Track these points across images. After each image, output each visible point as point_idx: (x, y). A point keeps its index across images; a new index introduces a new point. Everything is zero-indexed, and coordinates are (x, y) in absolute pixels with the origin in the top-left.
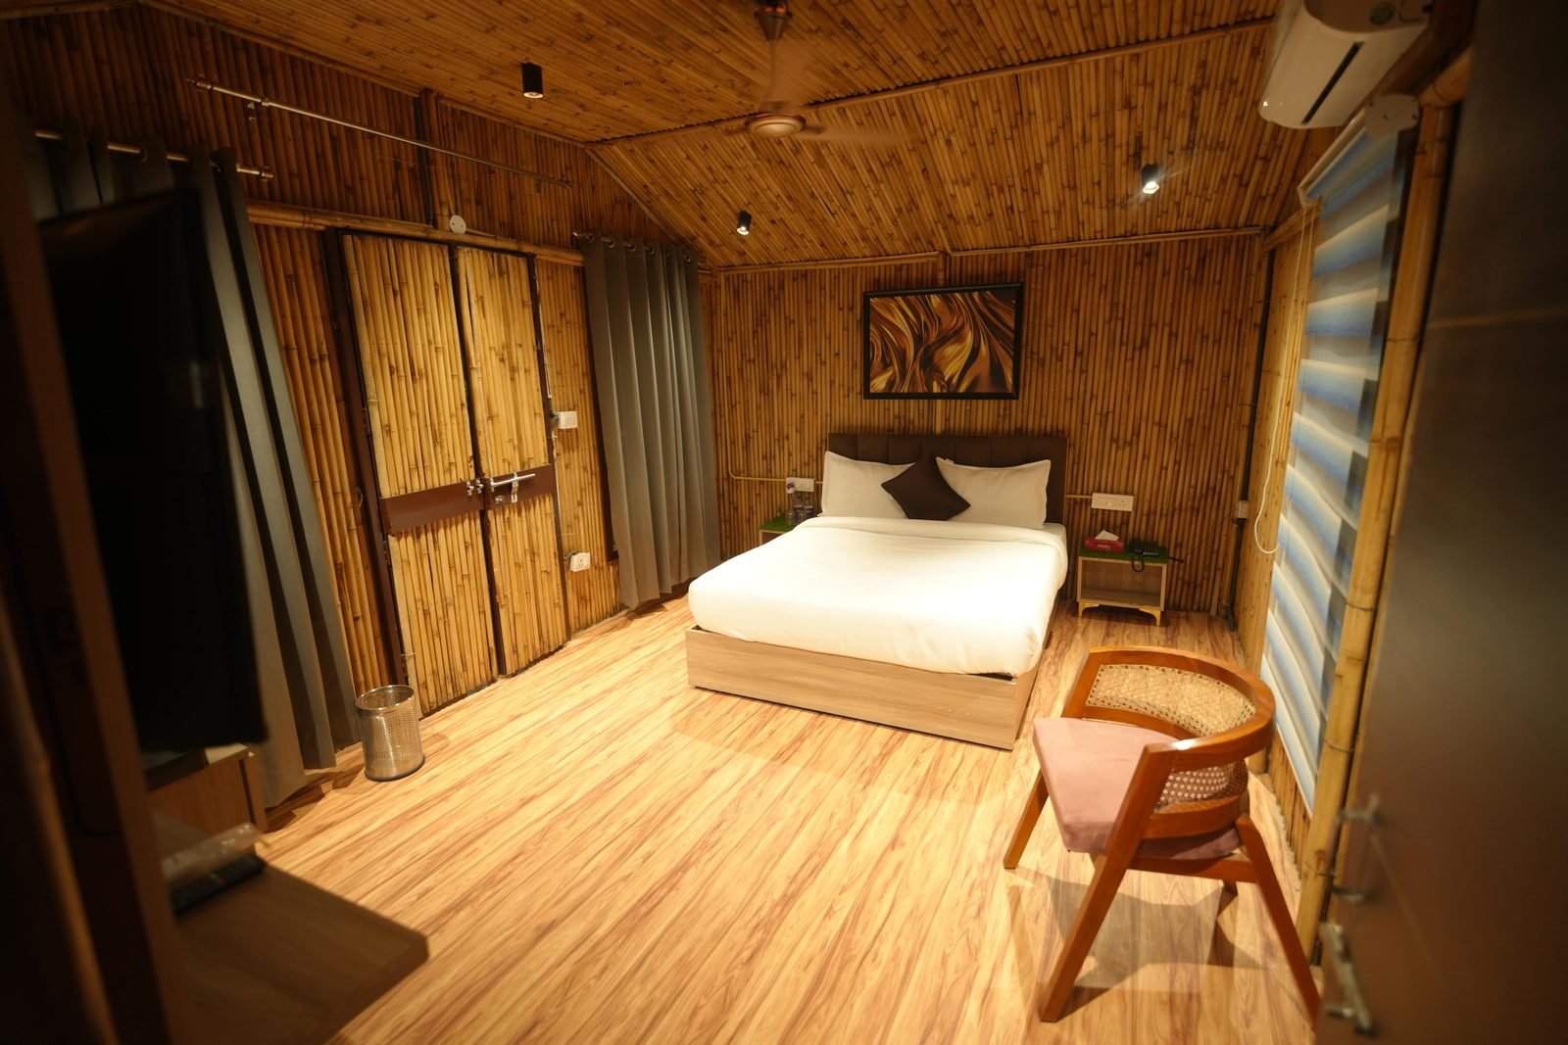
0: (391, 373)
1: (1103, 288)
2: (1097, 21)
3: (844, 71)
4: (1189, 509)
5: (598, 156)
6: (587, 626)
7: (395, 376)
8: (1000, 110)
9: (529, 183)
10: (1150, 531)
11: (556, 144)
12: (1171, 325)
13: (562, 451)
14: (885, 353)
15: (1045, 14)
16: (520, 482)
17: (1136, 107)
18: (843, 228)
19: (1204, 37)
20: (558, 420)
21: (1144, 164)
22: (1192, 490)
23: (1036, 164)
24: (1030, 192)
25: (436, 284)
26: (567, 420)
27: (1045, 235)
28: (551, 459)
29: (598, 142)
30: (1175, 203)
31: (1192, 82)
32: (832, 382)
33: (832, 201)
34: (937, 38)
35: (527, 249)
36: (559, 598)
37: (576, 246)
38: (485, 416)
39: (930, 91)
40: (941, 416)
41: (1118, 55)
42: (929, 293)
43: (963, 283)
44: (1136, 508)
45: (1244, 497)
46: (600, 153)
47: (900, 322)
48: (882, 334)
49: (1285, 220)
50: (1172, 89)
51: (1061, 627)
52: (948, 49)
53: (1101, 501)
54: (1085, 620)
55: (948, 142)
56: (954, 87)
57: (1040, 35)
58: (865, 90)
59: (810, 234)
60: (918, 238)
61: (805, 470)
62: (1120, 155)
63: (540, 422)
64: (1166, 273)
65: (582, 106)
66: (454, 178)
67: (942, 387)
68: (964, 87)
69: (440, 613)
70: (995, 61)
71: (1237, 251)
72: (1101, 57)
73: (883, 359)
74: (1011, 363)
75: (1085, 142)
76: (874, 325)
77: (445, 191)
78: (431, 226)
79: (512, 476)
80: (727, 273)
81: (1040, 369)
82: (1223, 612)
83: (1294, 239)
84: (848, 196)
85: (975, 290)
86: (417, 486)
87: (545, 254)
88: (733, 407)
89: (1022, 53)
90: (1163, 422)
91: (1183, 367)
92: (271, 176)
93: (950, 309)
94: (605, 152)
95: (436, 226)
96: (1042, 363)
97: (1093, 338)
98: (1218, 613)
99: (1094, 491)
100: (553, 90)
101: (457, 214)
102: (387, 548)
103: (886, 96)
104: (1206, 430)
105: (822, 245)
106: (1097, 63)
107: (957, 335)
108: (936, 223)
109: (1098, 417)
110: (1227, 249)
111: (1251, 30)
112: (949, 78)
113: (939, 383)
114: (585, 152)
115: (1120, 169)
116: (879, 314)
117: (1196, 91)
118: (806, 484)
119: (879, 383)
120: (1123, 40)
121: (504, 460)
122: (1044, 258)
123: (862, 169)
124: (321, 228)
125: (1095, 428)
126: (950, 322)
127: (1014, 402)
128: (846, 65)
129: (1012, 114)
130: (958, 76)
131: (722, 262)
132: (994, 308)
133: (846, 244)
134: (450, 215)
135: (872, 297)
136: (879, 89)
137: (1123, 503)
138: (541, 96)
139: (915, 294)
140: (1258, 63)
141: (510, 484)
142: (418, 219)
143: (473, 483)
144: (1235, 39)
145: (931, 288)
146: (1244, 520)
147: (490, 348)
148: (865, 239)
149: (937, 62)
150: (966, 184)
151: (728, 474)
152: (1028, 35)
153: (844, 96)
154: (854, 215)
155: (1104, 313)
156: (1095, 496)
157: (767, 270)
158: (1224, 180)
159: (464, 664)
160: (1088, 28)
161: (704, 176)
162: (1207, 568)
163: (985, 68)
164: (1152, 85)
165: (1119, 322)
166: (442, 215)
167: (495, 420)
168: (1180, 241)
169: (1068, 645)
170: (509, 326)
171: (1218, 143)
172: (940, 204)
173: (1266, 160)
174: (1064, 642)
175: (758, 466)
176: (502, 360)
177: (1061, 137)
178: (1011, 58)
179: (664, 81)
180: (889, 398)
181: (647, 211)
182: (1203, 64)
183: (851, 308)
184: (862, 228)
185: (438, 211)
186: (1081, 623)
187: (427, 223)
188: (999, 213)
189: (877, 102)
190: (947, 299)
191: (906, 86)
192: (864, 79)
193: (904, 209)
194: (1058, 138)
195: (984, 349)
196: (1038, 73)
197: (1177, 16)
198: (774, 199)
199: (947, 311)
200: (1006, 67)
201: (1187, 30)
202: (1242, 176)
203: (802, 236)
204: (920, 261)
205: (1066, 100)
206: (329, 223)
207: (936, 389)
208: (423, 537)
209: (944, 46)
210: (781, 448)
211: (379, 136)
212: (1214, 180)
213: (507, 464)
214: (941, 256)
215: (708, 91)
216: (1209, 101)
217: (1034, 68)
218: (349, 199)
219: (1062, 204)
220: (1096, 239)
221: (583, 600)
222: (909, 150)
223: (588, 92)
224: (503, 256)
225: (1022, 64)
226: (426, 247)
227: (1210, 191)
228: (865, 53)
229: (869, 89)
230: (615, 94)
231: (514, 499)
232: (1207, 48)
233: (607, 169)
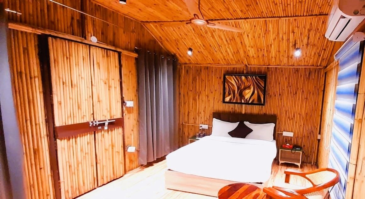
0: (63, 84)
1: (286, 78)
2: (286, 8)
3: (220, 12)
4: (307, 136)
5: (145, 26)
6: (132, 169)
7: (65, 85)
8: (261, 29)
9: (121, 31)
10: (297, 143)
11: (131, 20)
12: (302, 89)
13: (127, 113)
14: (229, 91)
15: (274, 4)
16: (109, 123)
17: (295, 33)
18: (219, 56)
19: (311, 17)
20: (126, 104)
21: (296, 47)
22: (307, 132)
23: (270, 44)
24: (268, 51)
25: (83, 57)
26: (130, 104)
27: (272, 63)
28: (123, 116)
29: (145, 22)
30: (304, 58)
31: (308, 28)
32: (214, 98)
33: (216, 48)
34: (246, 6)
35: (119, 50)
36: (122, 160)
37: (136, 51)
38: (97, 100)
39: (243, 21)
40: (244, 109)
41: (291, 18)
42: (242, 76)
43: (251, 73)
44: (294, 136)
45: (320, 133)
46: (146, 25)
47: (233, 82)
48: (229, 85)
49: (330, 64)
50: (304, 29)
51: (275, 168)
52: (248, 9)
53: (285, 134)
54: (281, 166)
55: (248, 36)
56: (250, 21)
57: (272, 10)
58: (226, 18)
59: (209, 57)
60: (239, 61)
61: (206, 123)
62: (291, 45)
63: (119, 104)
64: (301, 76)
65: (140, 10)
66: (94, 25)
67: (245, 101)
68: (252, 21)
69: (76, 166)
70: (260, 15)
71: (318, 71)
72: (287, 18)
73: (229, 93)
74: (263, 96)
75: (282, 40)
76: (226, 83)
77: (90, 28)
78: (84, 38)
79: (106, 120)
80: (185, 65)
81: (270, 98)
82: (315, 163)
83: (332, 69)
84: (220, 47)
85: (254, 76)
86: (70, 122)
87: (125, 53)
88: (185, 103)
89: (267, 14)
90: (300, 114)
91: (305, 100)
92: (21, 14)
93: (247, 80)
94: (147, 25)
95: (85, 38)
96: (271, 96)
97: (283, 91)
98: (313, 164)
99: (283, 131)
100: (130, 3)
101: (94, 36)
102: (56, 144)
103: (232, 21)
104: (311, 116)
105: (213, 60)
106: (286, 20)
107: (249, 87)
108: (244, 57)
109: (285, 111)
110: (315, 71)
111: (322, 17)
112: (248, 18)
113: (244, 100)
114: (141, 25)
115: (291, 49)
116: (228, 80)
117: (309, 30)
118: (205, 127)
119: (227, 99)
120: (292, 15)
121: (103, 115)
122: (272, 69)
123: (224, 40)
124: (40, 34)
125: (284, 115)
126: (247, 84)
127: (263, 106)
128: (221, 10)
129: (264, 30)
130: (251, 18)
131: (183, 62)
132: (259, 81)
133: (219, 60)
134: (91, 36)
135: (227, 75)
136: (230, 19)
137: (291, 134)
138: (125, 3)
139: (238, 76)
140: (324, 26)
141: (104, 123)
142: (79, 35)
143: (92, 122)
144: (319, 19)
145: (242, 74)
146: (320, 139)
147: (101, 79)
148: (225, 59)
149: (245, 13)
150: (252, 47)
151: (182, 123)
152: (269, 10)
153: (220, 19)
154: (222, 53)
155: (286, 84)
156: (284, 132)
157: (197, 65)
158: (315, 54)
159: (84, 183)
160: (284, 10)
161: (179, 36)
162: (311, 152)
163: (258, 17)
164: (299, 27)
165: (290, 88)
166: (88, 36)
167: (100, 102)
168: (305, 68)
169: (277, 173)
170: (109, 73)
171: (314, 44)
172: (245, 52)
173: (325, 50)
174: (276, 172)
175: (191, 121)
176: (105, 83)
177: (277, 38)
178: (265, 16)
179: (166, 6)
180: (230, 103)
181: (160, 44)
182: (311, 24)
183: (220, 78)
184: (224, 56)
185: (87, 34)
186: (280, 167)
187: (82, 37)
188: (260, 56)
189: (229, 22)
190: (246, 77)
191: (237, 19)
192: (226, 15)
193: (235, 52)
194: (276, 38)
195: (256, 92)
196: (271, 20)
197: (306, 10)
198: (199, 45)
199: (246, 80)
200: (263, 18)
201: (308, 15)
202: (319, 53)
203: (207, 57)
204: (239, 67)
205: (278, 28)
206: (43, 32)
207: (243, 101)
208: (71, 140)
209: (247, 9)
210: (199, 116)
211: (66, 7)
212: (313, 54)
213: (104, 116)
214: (245, 66)
215: (180, 11)
216: (312, 34)
217: (270, 19)
218: (52, 26)
219: (276, 55)
220: (284, 65)
221: (131, 161)
222: (237, 37)
223: (141, 5)
224: (108, 51)
225: (267, 17)
226: (81, 45)
227: (312, 56)
228: (226, 7)
229: (227, 18)
230: (151, 7)
231: (106, 128)
232: (312, 20)
233: (148, 30)
